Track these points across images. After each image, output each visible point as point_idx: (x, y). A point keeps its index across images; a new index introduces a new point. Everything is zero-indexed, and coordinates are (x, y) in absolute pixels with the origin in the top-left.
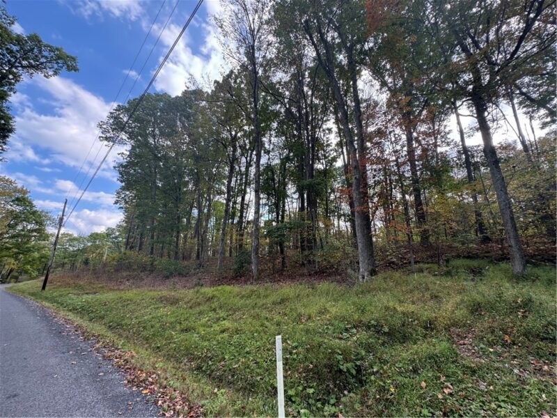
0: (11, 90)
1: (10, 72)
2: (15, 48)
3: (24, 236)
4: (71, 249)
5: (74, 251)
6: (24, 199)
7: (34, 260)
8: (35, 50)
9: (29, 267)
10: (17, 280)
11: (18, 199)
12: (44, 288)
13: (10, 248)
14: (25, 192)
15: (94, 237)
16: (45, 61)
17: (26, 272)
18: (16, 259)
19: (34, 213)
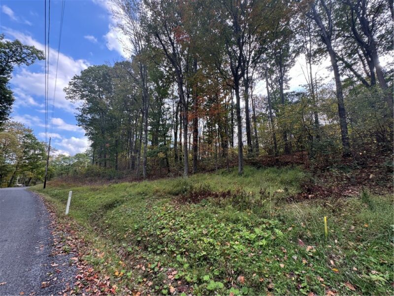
0: (9, 76)
1: (6, 65)
2: (7, 50)
3: (34, 158)
4: (65, 164)
5: (67, 166)
6: (30, 135)
7: (42, 172)
8: (19, 49)
9: (40, 176)
10: (35, 184)
11: (26, 136)
12: (45, 187)
13: (27, 166)
14: (31, 131)
15: (78, 156)
16: (25, 55)
17: (40, 179)
18: (32, 172)
19: (37, 144)
